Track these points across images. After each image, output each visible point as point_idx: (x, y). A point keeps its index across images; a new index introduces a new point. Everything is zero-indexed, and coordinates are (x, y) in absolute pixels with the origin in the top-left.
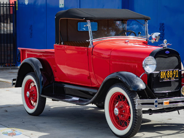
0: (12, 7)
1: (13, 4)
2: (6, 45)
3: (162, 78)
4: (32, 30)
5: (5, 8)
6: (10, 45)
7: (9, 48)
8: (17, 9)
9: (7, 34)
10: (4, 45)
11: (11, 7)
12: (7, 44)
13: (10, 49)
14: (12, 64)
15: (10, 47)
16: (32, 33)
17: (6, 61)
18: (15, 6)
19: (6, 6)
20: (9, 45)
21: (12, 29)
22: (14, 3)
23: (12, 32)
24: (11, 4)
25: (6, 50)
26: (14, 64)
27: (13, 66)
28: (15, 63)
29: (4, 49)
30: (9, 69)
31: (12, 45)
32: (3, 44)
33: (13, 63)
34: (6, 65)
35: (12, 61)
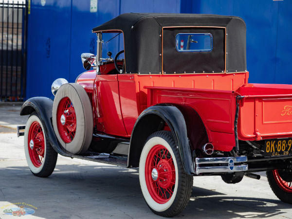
0: (21, 9)
1: (23, 5)
2: (9, 67)
4: (49, 47)
5: (10, 10)
6: (17, 69)
7: (14, 73)
8: (29, 13)
9: (12, 51)
10: (7, 68)
11: (19, 9)
12: (12, 66)
13: (17, 75)
14: (19, 99)
15: (17, 71)
16: (49, 51)
17: (9, 94)
18: (27, 8)
19: (12, 7)
20: (14, 67)
21: (20, 43)
22: (25, 3)
23: (20, 48)
24: (20, 5)
25: (9, 76)
26: (22, 99)
27: (19, 101)
28: (23, 97)
29: (7, 74)
30: (11, 105)
31: (19, 68)
32: (5, 67)
33: (19, 97)
34: (10, 99)
35: (19, 93)
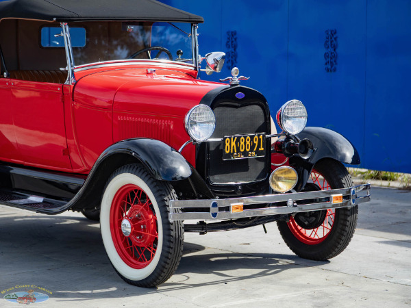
3: (227, 152)
